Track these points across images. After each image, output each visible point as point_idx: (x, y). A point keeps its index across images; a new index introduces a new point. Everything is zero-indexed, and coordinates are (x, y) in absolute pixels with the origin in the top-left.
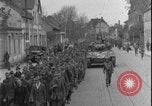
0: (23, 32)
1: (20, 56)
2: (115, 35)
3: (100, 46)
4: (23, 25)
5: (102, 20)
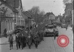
0: (13, 19)
1: (12, 31)
2: (58, 21)
3: (51, 26)
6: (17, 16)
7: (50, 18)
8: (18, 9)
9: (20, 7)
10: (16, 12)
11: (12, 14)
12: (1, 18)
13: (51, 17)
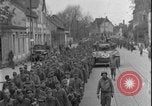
1: (24, 55)
2: (120, 35)
6: (34, 25)
7: (102, 30)
8: (38, 10)
9: (40, 6)
10: (32, 17)
11: (24, 20)
12: (3, 29)
13: (105, 27)
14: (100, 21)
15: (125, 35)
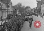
0: (6, 10)
1: (5, 17)
3: (29, 14)
4: (6, 8)
5: (29, 7)
14: (27, 7)
15: (35, 11)
